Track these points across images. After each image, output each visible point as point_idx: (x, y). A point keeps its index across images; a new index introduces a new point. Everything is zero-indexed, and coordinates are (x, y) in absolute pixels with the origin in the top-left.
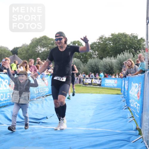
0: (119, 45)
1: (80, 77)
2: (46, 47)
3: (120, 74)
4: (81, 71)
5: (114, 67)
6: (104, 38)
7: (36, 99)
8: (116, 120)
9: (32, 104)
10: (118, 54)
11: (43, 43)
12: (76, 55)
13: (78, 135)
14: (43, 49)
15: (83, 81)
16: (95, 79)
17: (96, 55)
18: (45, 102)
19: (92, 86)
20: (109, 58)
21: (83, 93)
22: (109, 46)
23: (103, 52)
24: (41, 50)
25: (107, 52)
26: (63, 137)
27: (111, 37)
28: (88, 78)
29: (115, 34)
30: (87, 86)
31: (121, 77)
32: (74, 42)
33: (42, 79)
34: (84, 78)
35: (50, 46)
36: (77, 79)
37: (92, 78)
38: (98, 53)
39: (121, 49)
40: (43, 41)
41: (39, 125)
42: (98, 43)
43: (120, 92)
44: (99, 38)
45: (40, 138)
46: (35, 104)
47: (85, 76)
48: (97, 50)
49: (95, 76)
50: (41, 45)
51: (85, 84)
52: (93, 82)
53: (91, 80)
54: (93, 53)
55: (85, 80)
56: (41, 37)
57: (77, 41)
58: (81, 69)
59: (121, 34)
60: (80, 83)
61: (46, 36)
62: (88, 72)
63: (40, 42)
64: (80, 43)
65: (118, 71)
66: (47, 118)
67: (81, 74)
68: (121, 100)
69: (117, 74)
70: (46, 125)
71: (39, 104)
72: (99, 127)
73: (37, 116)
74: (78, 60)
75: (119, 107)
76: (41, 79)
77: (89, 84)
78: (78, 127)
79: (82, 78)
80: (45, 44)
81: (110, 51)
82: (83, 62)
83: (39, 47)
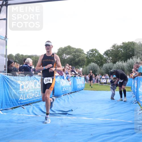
0: (129, 51)
1: (97, 77)
2: (70, 54)
3: (130, 75)
4: (98, 73)
5: (125, 69)
6: (116, 46)
7: (63, 96)
8: (127, 112)
9: (60, 99)
10: (128, 59)
11: (68, 51)
12: (94, 60)
13: (97, 124)
14: (68, 56)
15: (100, 81)
16: (109, 79)
17: (110, 60)
18: (70, 98)
19: (107, 85)
20: (121, 62)
21: (100, 90)
22: (121, 52)
23: (116, 57)
24: (66, 57)
25: (119, 57)
26: (85, 125)
27: (122, 45)
28: (104, 79)
29: (126, 43)
30: (103, 85)
31: (131, 77)
32: (92, 49)
33: (68, 80)
34: (100, 79)
35: (73, 53)
36: (95, 79)
37: (107, 79)
38: (111, 58)
39: (131, 55)
40: (67, 50)
41: (66, 116)
42: (111, 50)
43: (131, 89)
44: (112, 46)
45: (67, 126)
46: (62, 100)
47: (101, 77)
48: (111, 56)
49: (110, 77)
50: (66, 53)
51: (101, 84)
52: (108, 82)
53: (106, 80)
54: (107, 58)
55: (101, 80)
56: (65, 47)
57: (94, 49)
58: (98, 71)
59: (130, 43)
60: (97, 82)
61: (70, 46)
62: (104, 74)
63: (65, 51)
64: (97, 50)
65: (129, 72)
66: (72, 111)
67: (98, 75)
68: (131, 96)
69: (128, 75)
70: (71, 116)
71: (66, 100)
72: (114, 118)
73: (64, 109)
74: (95, 64)
75: (130, 102)
76: (66, 80)
77: (105, 83)
78: (97, 118)
79: (99, 78)
80: (69, 52)
81: (121, 56)
82: (100, 66)
83: (64, 54)
